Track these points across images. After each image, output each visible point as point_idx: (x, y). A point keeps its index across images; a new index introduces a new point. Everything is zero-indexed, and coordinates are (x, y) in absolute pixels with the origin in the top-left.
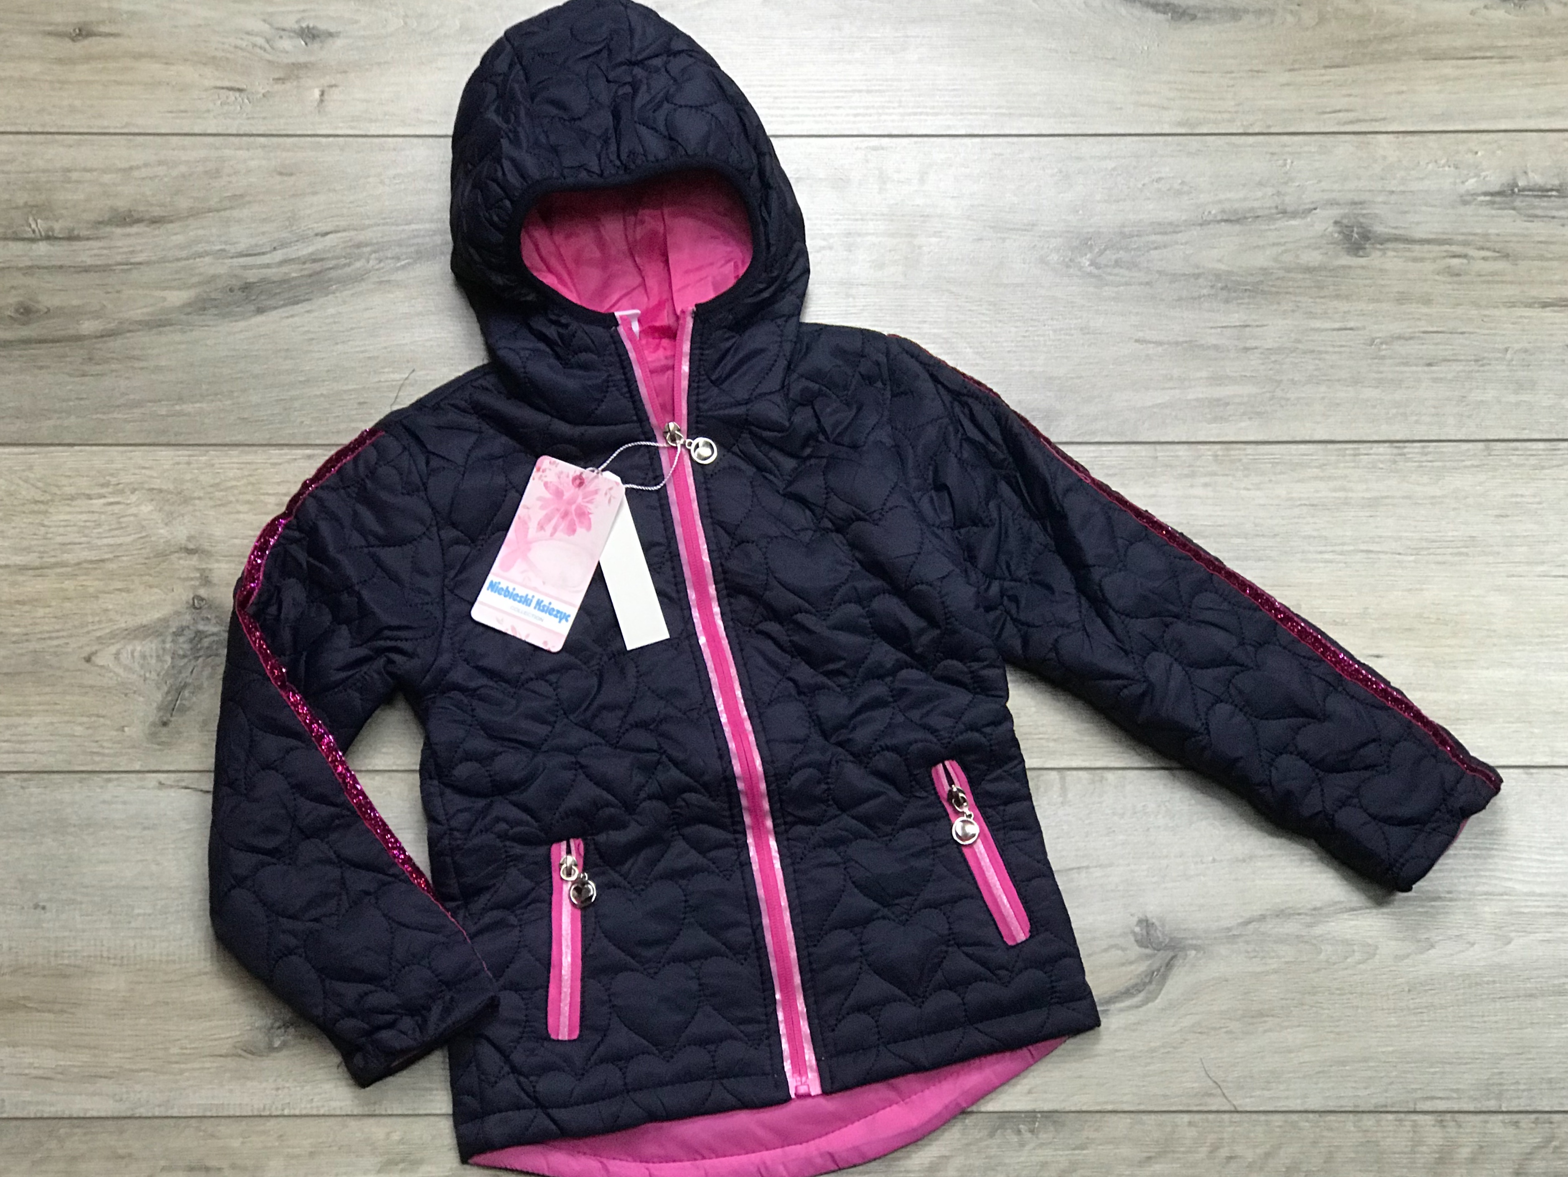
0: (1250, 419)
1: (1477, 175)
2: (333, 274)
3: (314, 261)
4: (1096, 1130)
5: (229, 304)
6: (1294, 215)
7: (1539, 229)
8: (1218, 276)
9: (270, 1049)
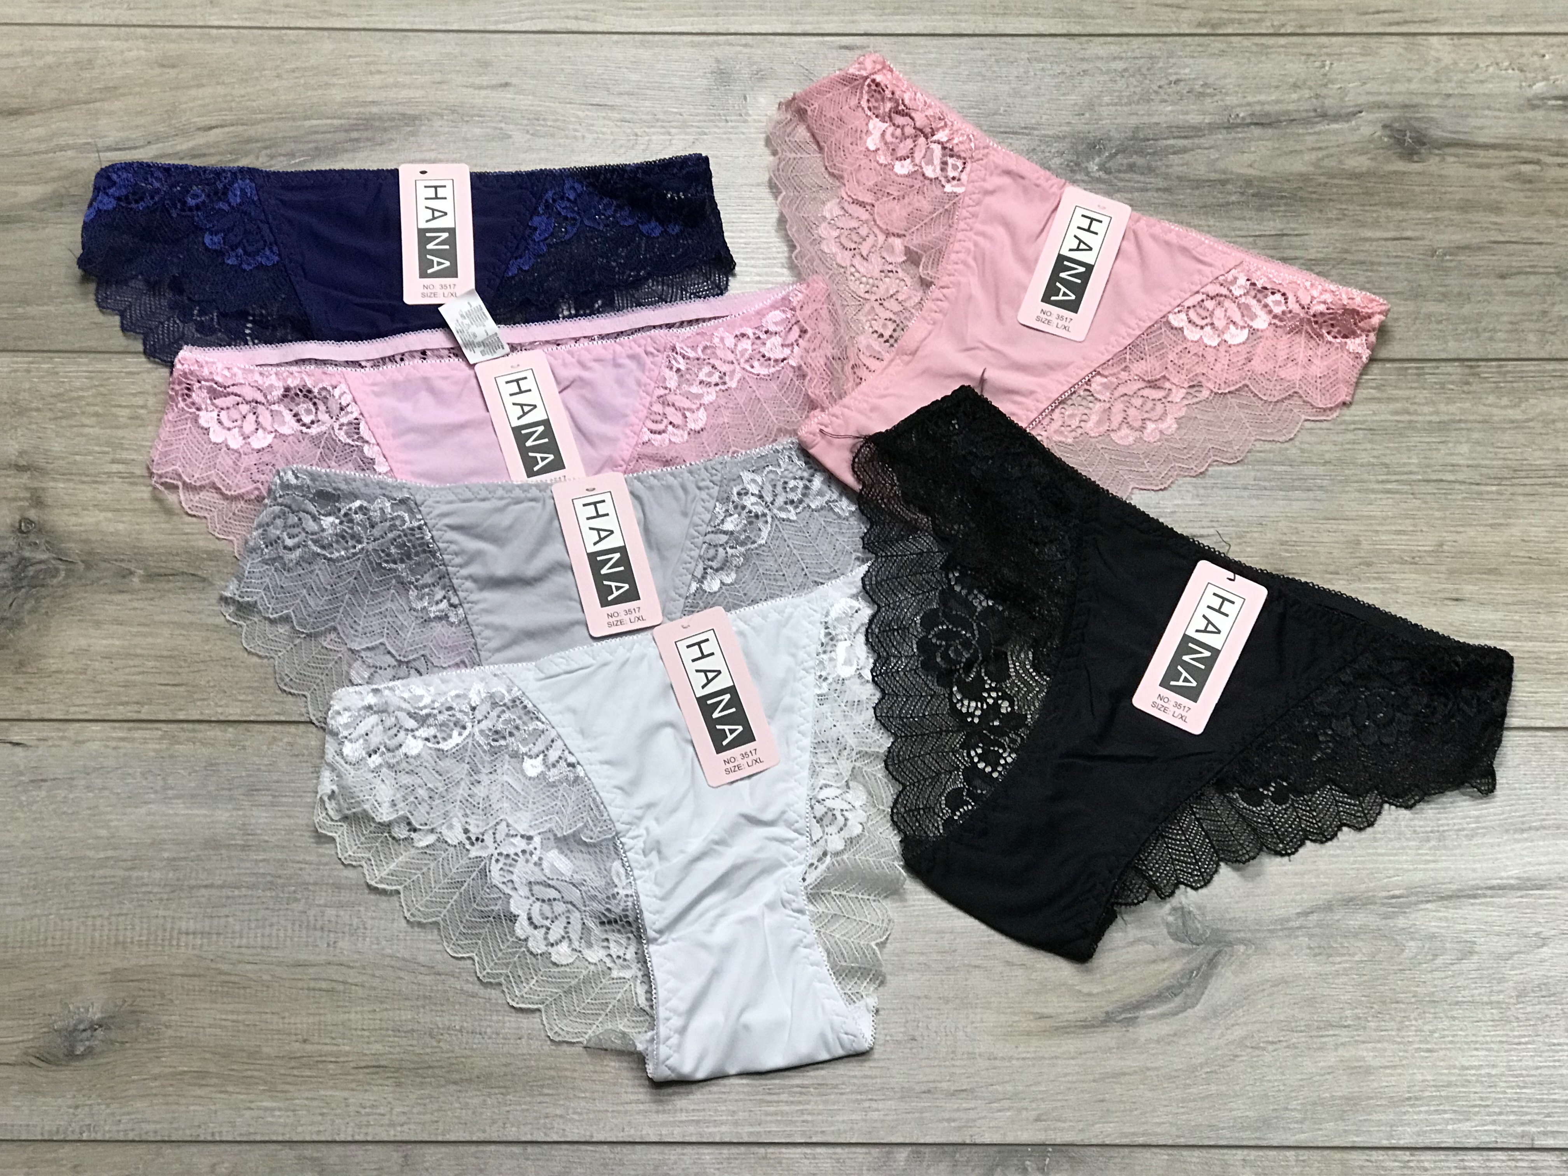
1: (1545, 79)
4: (1124, 1168)
6: (1337, 118)
8: (1249, 182)
9: (71, 1056)
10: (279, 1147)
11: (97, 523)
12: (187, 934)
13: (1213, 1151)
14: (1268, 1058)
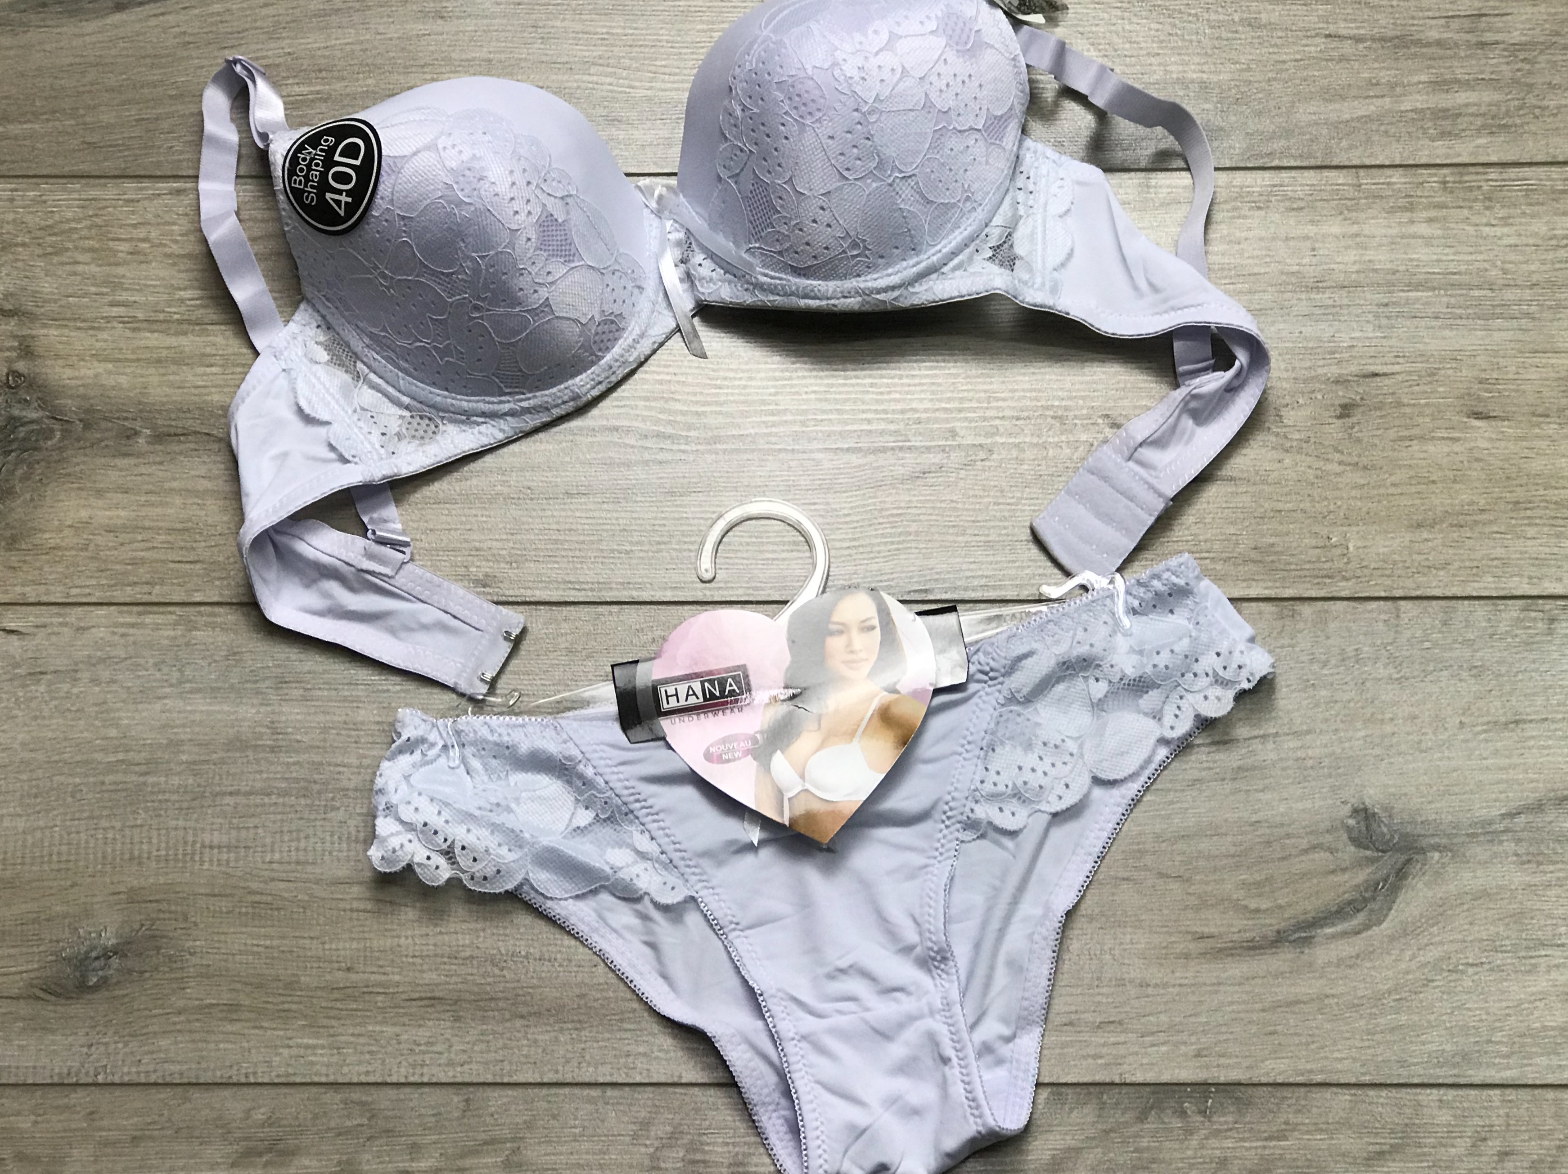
0: (1492, 133)
4: (1299, 1111)
9: (83, 988)
10: (322, 1090)
11: (96, 376)
12: (211, 847)
13: (1404, 1090)
14: (1468, 983)
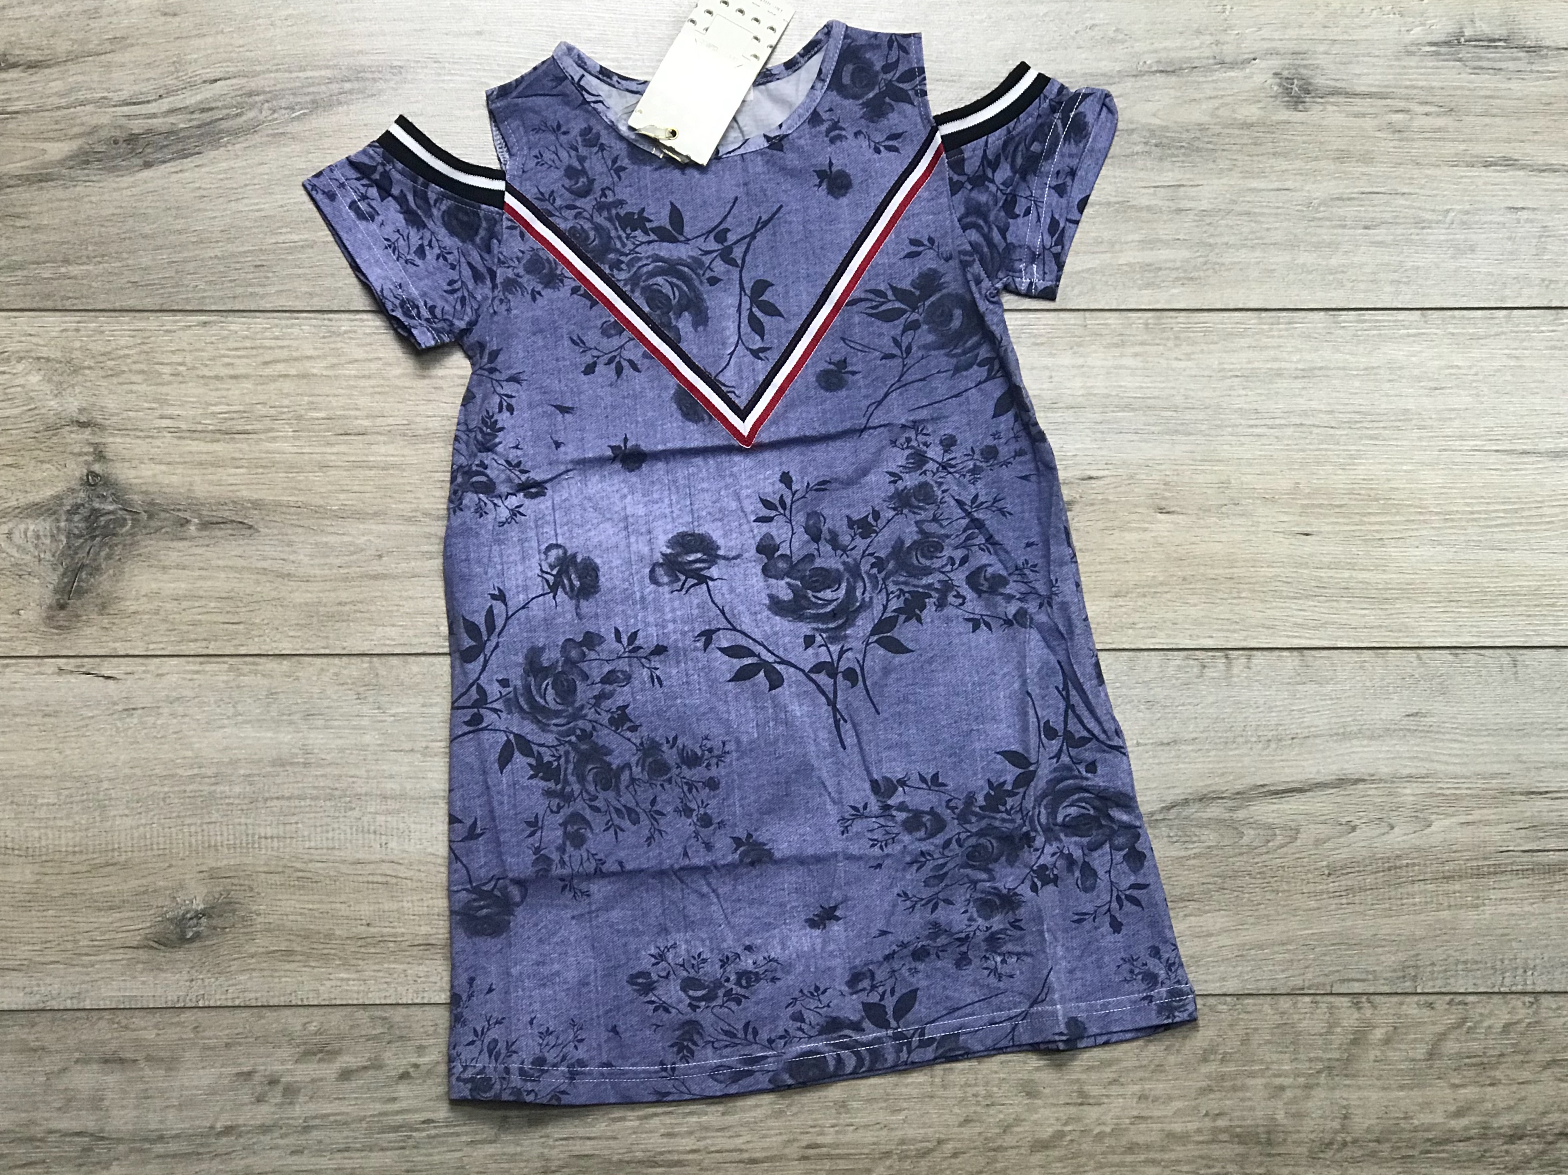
0: (1183, 284)
1: (1423, 24)
2: (224, 125)
3: (203, 110)
5: (114, 158)
6: (1233, 65)
7: (1486, 81)
8: (1152, 132)
9: (183, 940)
11: (154, 476)
12: (266, 838)
